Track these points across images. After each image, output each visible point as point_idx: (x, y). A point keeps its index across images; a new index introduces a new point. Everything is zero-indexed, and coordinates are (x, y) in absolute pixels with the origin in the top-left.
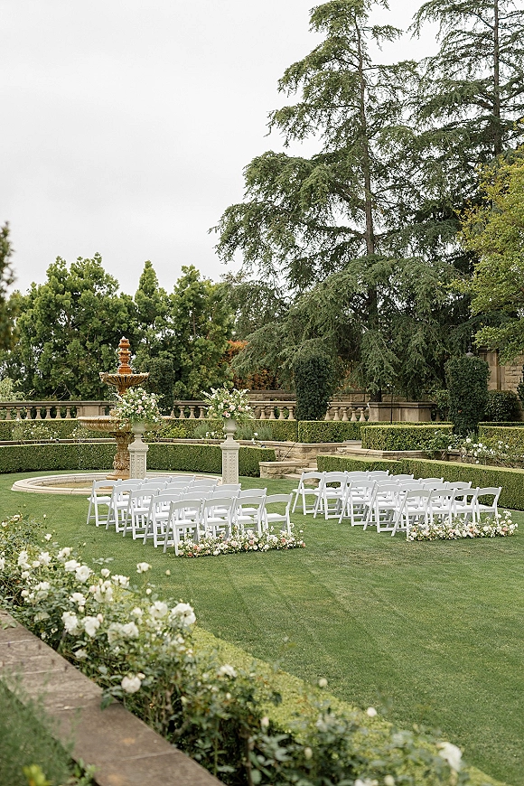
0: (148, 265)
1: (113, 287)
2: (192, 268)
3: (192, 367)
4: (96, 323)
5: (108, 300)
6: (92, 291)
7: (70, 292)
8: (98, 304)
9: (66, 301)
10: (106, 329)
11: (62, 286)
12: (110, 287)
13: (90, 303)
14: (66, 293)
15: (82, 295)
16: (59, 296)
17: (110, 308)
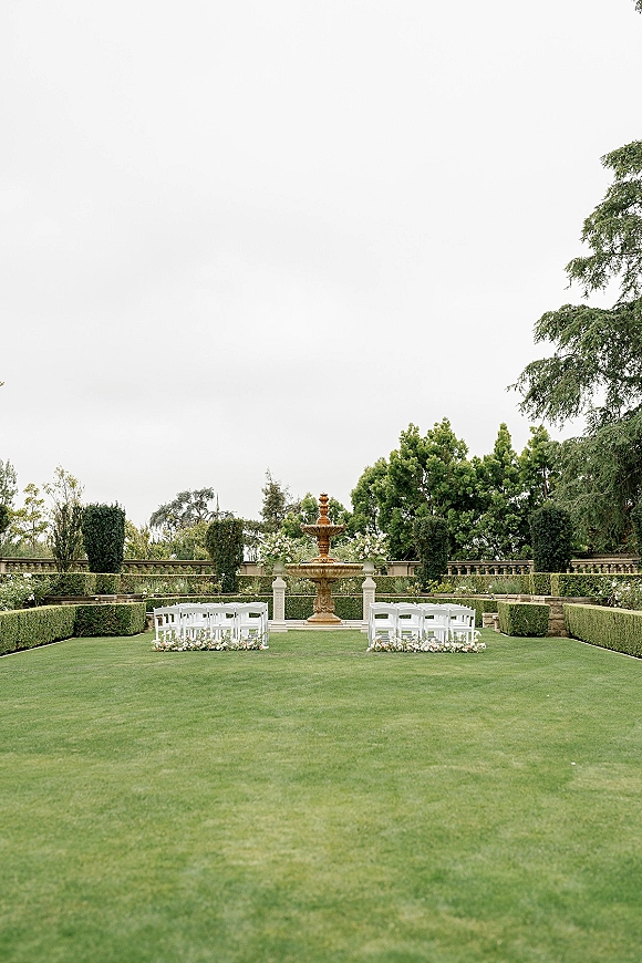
0: (503, 427)
1: (463, 450)
4: (443, 487)
5: (454, 463)
6: (439, 455)
7: (416, 458)
8: (444, 468)
9: (411, 466)
10: (455, 493)
11: (410, 452)
12: (460, 450)
13: (436, 467)
14: (412, 458)
15: (427, 460)
16: (404, 462)
17: (455, 471)
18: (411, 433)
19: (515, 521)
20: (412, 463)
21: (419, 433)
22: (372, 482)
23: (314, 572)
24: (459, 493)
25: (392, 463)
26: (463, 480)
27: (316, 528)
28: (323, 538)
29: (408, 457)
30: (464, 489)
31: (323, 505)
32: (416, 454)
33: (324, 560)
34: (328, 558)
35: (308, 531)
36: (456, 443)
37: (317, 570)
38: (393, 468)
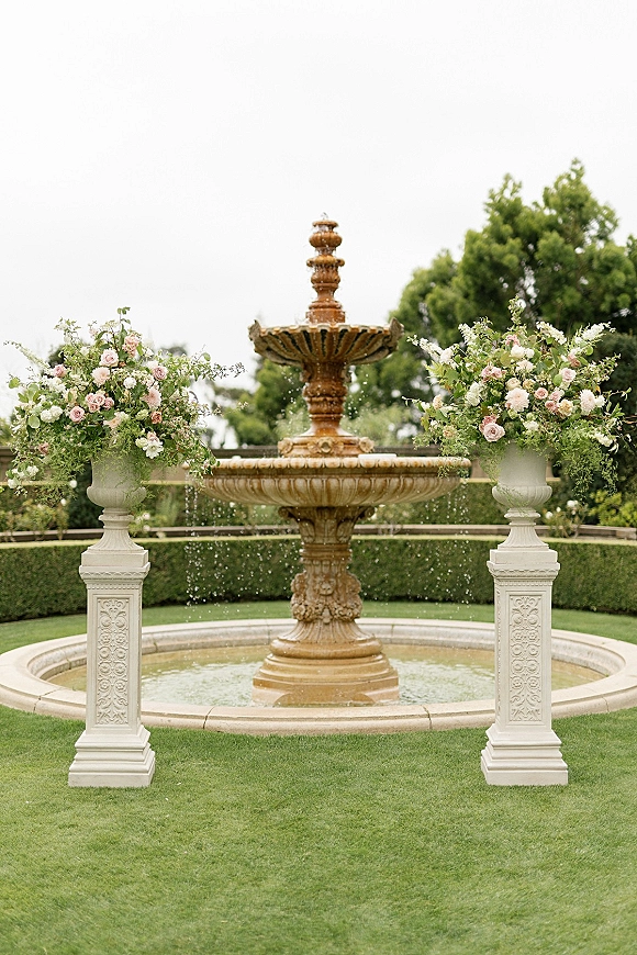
1: (607, 223)
5: (592, 248)
6: (561, 232)
7: (518, 240)
8: (573, 259)
9: (509, 257)
10: (592, 309)
11: (507, 229)
12: (602, 224)
13: (560, 259)
14: (511, 241)
15: (542, 242)
16: (497, 248)
17: (595, 265)
18: (507, 194)
20: (510, 254)
21: (522, 193)
23: (289, 490)
24: (604, 307)
25: (471, 251)
26: (612, 281)
27: (298, 334)
28: (323, 370)
29: (501, 240)
30: (608, 298)
31: (321, 259)
32: (516, 235)
33: (325, 445)
34: (339, 439)
35: (272, 346)
36: (596, 209)
37: (300, 483)
38: (472, 261)
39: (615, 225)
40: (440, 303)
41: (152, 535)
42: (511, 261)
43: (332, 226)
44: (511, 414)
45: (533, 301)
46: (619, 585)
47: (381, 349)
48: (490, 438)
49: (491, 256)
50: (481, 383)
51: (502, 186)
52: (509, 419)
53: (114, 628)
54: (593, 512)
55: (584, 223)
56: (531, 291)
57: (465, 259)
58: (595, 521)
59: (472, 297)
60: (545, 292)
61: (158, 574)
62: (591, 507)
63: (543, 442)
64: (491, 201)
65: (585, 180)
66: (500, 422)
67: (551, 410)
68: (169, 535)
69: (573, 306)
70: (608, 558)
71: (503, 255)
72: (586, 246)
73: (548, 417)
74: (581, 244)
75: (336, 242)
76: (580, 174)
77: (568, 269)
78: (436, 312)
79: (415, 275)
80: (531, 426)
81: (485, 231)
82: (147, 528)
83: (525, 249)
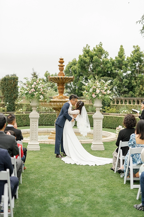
0: (122, 46)
1: (106, 55)
2: (137, 46)
3: (136, 85)
4: (99, 69)
5: (104, 59)
6: (98, 56)
7: (89, 57)
8: (100, 61)
9: (87, 60)
10: (103, 71)
11: (87, 55)
12: (105, 55)
13: (97, 61)
14: (88, 57)
15: (94, 58)
16: (85, 58)
17: (104, 62)
18: (87, 48)
19: (127, 82)
20: (88, 59)
21: (90, 48)
22: (71, 67)
23: (56, 105)
24: (106, 71)
25: (80, 59)
26: (107, 66)
27: (57, 78)
28: (61, 84)
29: (86, 57)
30: (107, 69)
31: (61, 65)
32: (89, 56)
33: (61, 97)
34: (64, 96)
35: (52, 80)
36: (104, 52)
37: (58, 104)
38: (80, 61)
39: (108, 55)
40: (74, 69)
41: (22, 113)
42: (87, 61)
43: (62, 59)
44: (97, 94)
45: (92, 69)
46: (109, 123)
47: (71, 81)
48: (94, 97)
49: (84, 60)
50: (92, 89)
51: (86, 47)
52: (96, 94)
53: (34, 126)
54: (104, 110)
55: (102, 54)
56: (92, 67)
57: (79, 61)
58: (105, 112)
59: (80, 68)
60: (94, 67)
61: (24, 120)
62: (104, 109)
63: (102, 98)
64: (84, 49)
65: (102, 46)
66: (95, 95)
67: (103, 93)
68: (25, 113)
69: (100, 70)
70: (107, 118)
71: (86, 60)
72: (102, 59)
73: (102, 94)
74: (101, 59)
75: (63, 62)
76: (101, 45)
77: (99, 63)
78: (73, 71)
79: (69, 63)
80: (100, 95)
81: (83, 55)
82: (21, 112)
83: (90, 59)
